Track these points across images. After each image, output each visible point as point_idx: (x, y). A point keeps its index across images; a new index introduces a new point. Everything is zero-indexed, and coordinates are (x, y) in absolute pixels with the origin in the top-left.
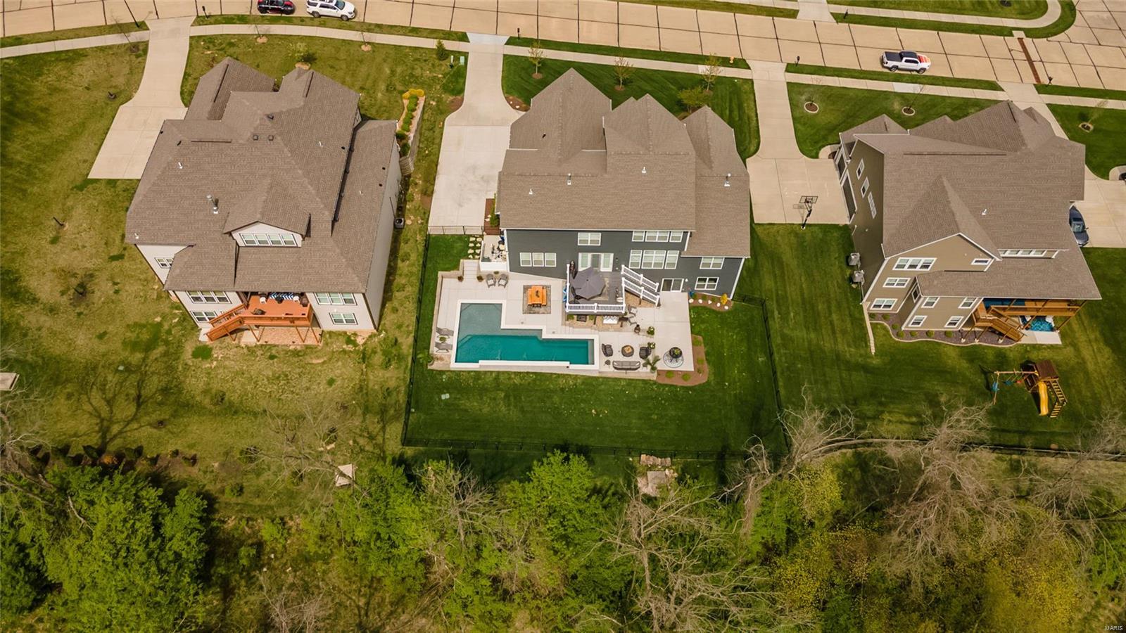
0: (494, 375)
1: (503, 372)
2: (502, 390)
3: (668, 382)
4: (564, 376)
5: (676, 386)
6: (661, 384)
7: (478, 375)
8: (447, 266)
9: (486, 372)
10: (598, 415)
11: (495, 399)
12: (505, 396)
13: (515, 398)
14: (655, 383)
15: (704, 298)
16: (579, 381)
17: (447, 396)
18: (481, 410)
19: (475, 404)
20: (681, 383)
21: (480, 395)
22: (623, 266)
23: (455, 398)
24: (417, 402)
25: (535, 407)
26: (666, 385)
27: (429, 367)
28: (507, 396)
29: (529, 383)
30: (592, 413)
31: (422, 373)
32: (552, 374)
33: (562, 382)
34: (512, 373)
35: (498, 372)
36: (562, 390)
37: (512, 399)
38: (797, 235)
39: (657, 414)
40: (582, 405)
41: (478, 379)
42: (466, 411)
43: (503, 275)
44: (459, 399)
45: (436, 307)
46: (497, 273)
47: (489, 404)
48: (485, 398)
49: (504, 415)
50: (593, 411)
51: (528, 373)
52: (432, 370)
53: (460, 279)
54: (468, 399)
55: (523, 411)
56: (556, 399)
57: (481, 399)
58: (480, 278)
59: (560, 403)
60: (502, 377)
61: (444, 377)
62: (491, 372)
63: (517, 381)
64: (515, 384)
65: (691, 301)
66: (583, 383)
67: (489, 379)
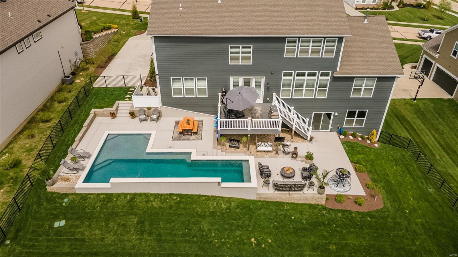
0: (128, 198)
1: (141, 195)
2: (136, 215)
3: (338, 206)
4: (214, 198)
5: (350, 212)
6: (331, 209)
7: (109, 197)
8: (102, 105)
9: (119, 195)
10: (259, 244)
11: (124, 225)
12: (139, 222)
13: (151, 225)
14: (324, 208)
15: (354, 135)
16: (233, 204)
17: (63, 223)
18: (102, 240)
19: (97, 232)
20: (355, 208)
21: (107, 220)
22: (274, 94)
23: (71, 226)
24: (18, 231)
25: (175, 235)
26: (339, 211)
27: (49, 189)
28: (141, 222)
29: (171, 207)
30: (251, 243)
31: (39, 196)
32: (200, 196)
33: (212, 205)
34: (151, 194)
35: (135, 194)
36: (213, 214)
37: (147, 225)
38: (411, 105)
39: (335, 244)
40: (238, 233)
41: (108, 202)
42: (83, 240)
43: (156, 110)
44: (77, 227)
45: (80, 135)
46: (149, 108)
47: (116, 231)
48: (111, 224)
49: (134, 246)
50: (253, 240)
51: (171, 195)
52: (53, 193)
53: (113, 115)
54: (89, 226)
55: (159, 240)
56: (205, 225)
57: (107, 225)
58: (133, 114)
59: (209, 230)
60: (138, 200)
61: (66, 200)
62: (127, 194)
63: (156, 204)
64: (153, 208)
65: (342, 137)
66: (238, 207)
67: (121, 202)
